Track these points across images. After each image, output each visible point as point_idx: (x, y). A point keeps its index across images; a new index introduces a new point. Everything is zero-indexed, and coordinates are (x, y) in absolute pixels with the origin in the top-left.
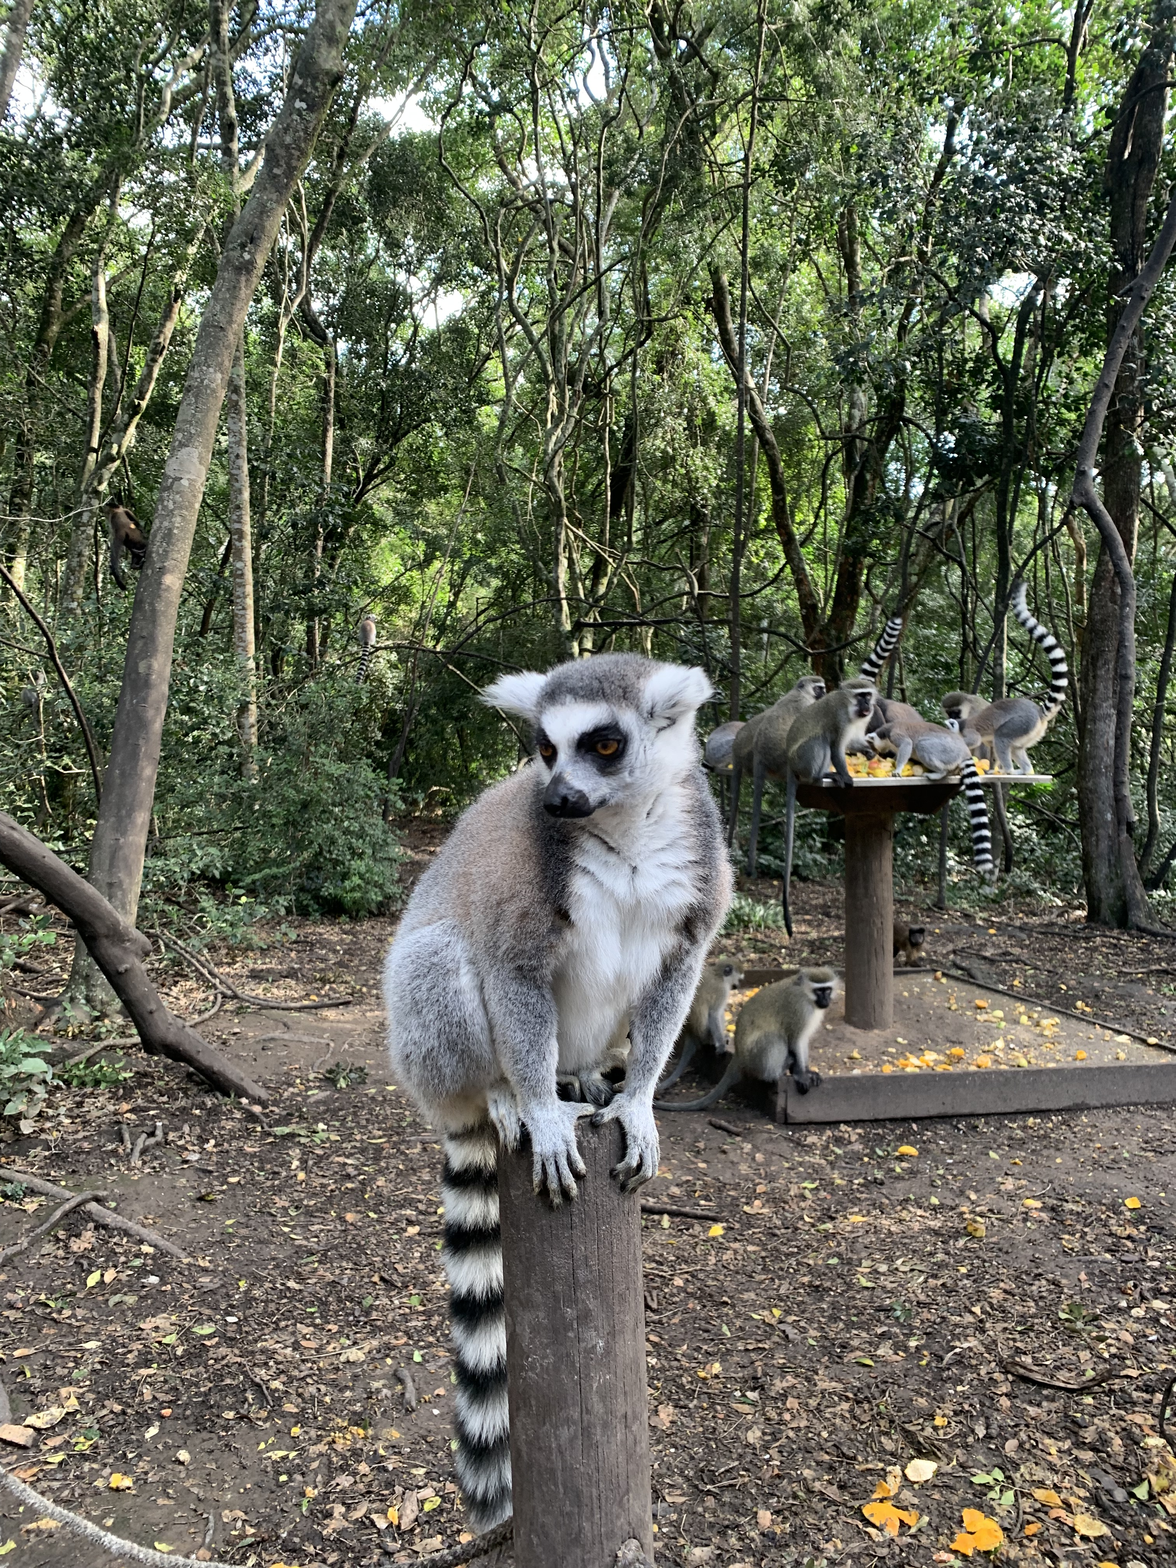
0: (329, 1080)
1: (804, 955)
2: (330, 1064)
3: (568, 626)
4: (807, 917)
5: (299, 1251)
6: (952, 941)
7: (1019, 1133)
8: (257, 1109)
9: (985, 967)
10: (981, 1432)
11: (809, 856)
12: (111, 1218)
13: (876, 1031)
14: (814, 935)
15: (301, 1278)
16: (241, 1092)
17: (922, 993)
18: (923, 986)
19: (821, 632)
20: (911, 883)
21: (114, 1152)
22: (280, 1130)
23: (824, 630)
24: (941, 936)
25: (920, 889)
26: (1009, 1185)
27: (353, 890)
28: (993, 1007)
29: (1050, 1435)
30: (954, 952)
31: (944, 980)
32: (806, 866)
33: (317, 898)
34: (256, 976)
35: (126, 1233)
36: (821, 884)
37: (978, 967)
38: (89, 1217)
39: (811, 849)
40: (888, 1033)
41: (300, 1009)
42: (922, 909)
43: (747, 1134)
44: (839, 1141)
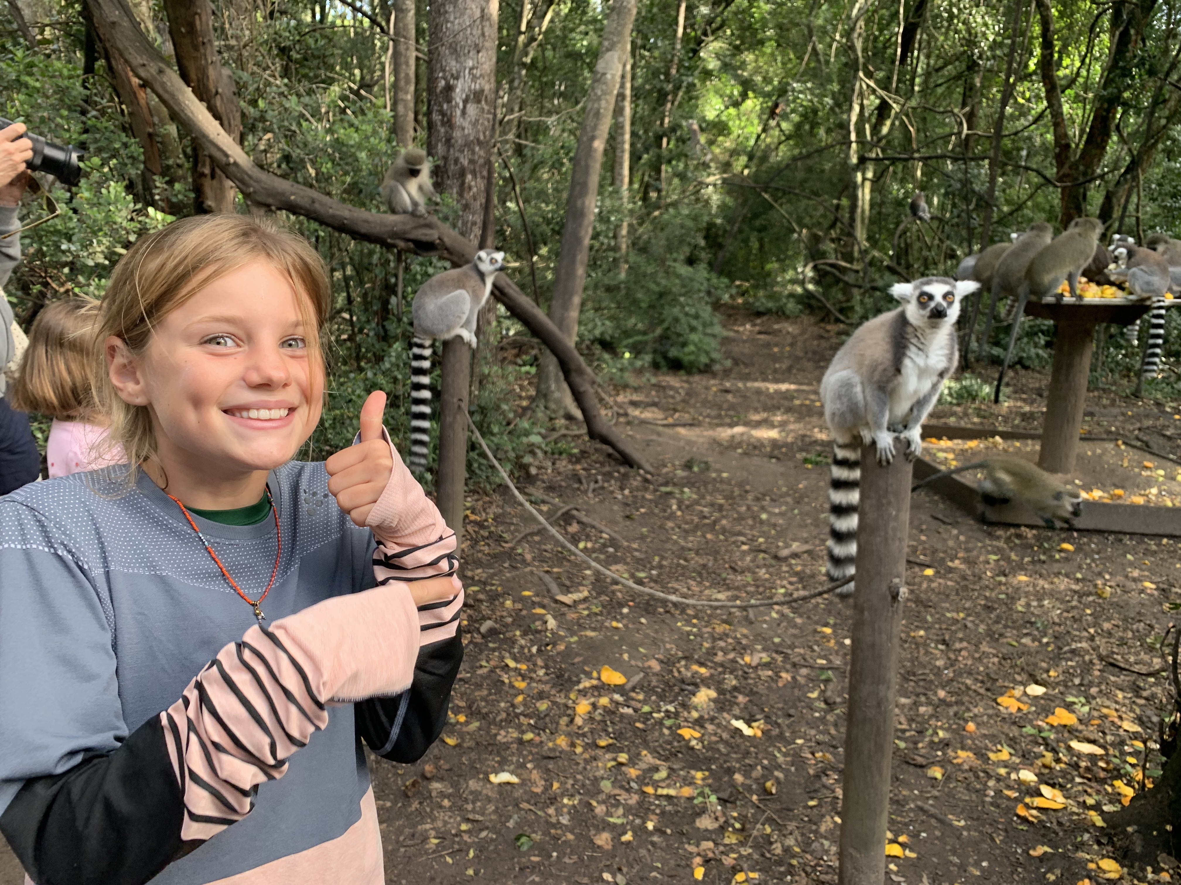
0: (688, 466)
1: (1016, 422)
2: (687, 458)
3: (854, 160)
4: (1024, 396)
5: (683, 548)
6: (1140, 421)
7: (1154, 548)
8: (649, 477)
9: (1162, 441)
10: (1077, 681)
11: (1033, 351)
12: (585, 519)
13: (1060, 475)
14: (1027, 409)
15: (686, 560)
16: (640, 467)
17: (1103, 454)
18: (1105, 451)
19: (1070, 168)
20: (1117, 376)
21: (578, 489)
22: (664, 489)
23: (1074, 166)
24: (1132, 417)
25: (1125, 382)
26: (1136, 573)
27: (690, 354)
28: (1157, 468)
29: (1121, 690)
30: (1140, 429)
31: (1123, 447)
32: (1029, 358)
33: (665, 357)
34: (634, 404)
35: (593, 527)
36: (1039, 372)
37: (1155, 442)
38: (573, 517)
39: (1036, 346)
40: (1069, 476)
41: (664, 426)
42: (1121, 397)
43: (955, 524)
44: (1019, 536)
